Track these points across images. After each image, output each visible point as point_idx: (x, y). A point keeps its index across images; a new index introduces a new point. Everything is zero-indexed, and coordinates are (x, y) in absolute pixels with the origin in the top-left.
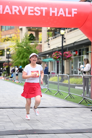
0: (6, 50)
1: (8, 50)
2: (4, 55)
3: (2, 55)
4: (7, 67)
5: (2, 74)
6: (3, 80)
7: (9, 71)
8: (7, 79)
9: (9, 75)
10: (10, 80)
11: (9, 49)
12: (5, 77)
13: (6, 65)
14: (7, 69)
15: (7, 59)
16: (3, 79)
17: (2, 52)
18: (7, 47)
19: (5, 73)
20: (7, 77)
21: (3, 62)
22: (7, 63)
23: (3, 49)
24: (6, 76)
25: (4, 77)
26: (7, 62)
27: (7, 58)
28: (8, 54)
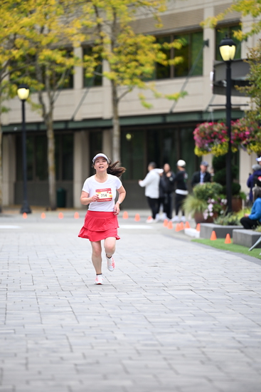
0: (209, 35)
1: (227, 31)
2: (199, 72)
3: (187, 69)
4: (219, 149)
5: (189, 203)
6: (194, 241)
7: (235, 174)
8: (220, 234)
9: (232, 208)
10: (241, 243)
11: (236, 25)
12: (210, 220)
13: (211, 138)
14: (219, 163)
15: (221, 100)
16: (193, 231)
17: (184, 51)
18: (217, 10)
19: (204, 196)
20: (220, 220)
21: (195, 118)
22: (217, 128)
23: (189, 23)
24: (217, 214)
25: (199, 220)
26: (223, 116)
27: (218, 88)
28: (229, 63)
